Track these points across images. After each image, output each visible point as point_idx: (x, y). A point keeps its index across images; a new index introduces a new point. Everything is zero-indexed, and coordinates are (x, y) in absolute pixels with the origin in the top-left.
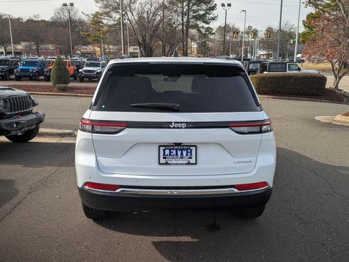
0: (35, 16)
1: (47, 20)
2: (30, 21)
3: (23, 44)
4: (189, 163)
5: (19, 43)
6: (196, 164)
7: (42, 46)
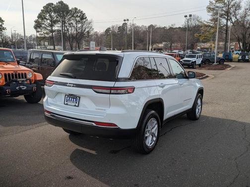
0: (172, 25)
1: (181, 27)
2: (171, 28)
3: (164, 43)
4: (75, 106)
5: (162, 43)
6: (78, 106)
7: (173, 44)
